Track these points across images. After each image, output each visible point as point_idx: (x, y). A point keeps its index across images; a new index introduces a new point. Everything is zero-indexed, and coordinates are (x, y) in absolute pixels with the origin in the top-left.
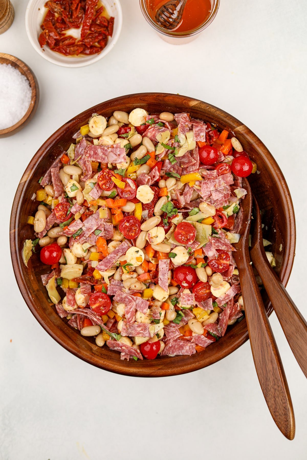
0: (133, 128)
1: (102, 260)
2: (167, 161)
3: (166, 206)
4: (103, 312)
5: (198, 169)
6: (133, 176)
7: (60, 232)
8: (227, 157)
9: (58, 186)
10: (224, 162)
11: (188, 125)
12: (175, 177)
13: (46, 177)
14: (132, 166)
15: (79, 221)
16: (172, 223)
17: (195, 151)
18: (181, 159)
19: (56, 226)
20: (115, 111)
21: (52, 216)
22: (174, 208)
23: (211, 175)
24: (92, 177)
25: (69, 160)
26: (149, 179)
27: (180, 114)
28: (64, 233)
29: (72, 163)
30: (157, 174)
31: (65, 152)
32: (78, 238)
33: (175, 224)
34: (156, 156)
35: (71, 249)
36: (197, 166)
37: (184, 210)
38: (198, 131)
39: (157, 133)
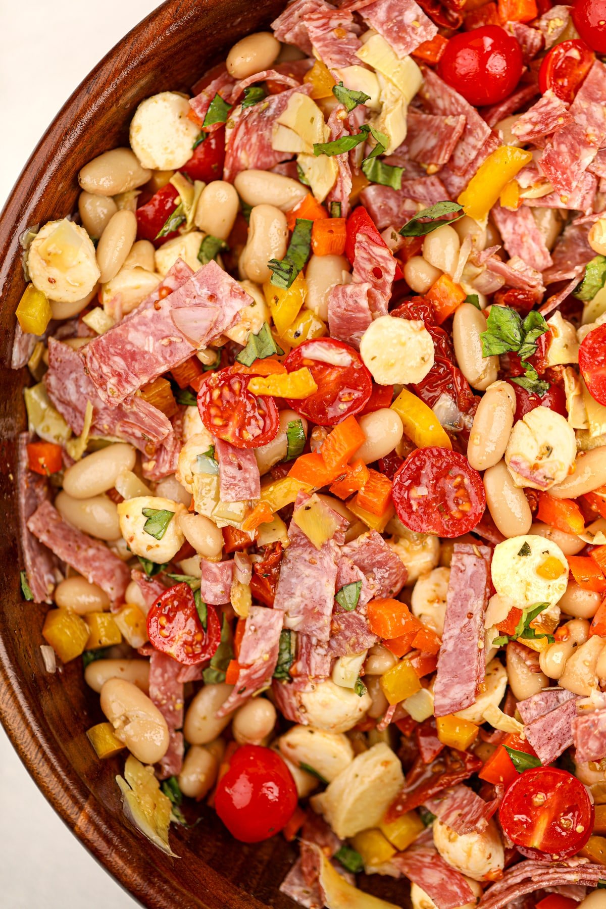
0: (176, 181)
1: (435, 673)
2: (371, 192)
3: (495, 331)
4: (580, 829)
5: (494, 134)
6: (310, 326)
7: (226, 700)
8: (543, 23)
9: (94, 558)
10: (548, 46)
11: (340, 25)
12: (443, 220)
13: (34, 564)
14: (277, 299)
15: (260, 613)
16: (557, 369)
17: (431, 89)
18: (408, 152)
19: (193, 690)
20: (78, 172)
21: (159, 671)
22: (523, 315)
23: (546, 118)
24: (181, 440)
25: (62, 450)
26: (369, 294)
27: (286, 13)
28: (240, 692)
29: (76, 450)
30: (382, 257)
31: (24, 435)
32: (300, 666)
33: (565, 366)
34: (324, 204)
35: (305, 722)
36: (482, 128)
37: (553, 298)
38: (389, 19)
39: (266, 133)
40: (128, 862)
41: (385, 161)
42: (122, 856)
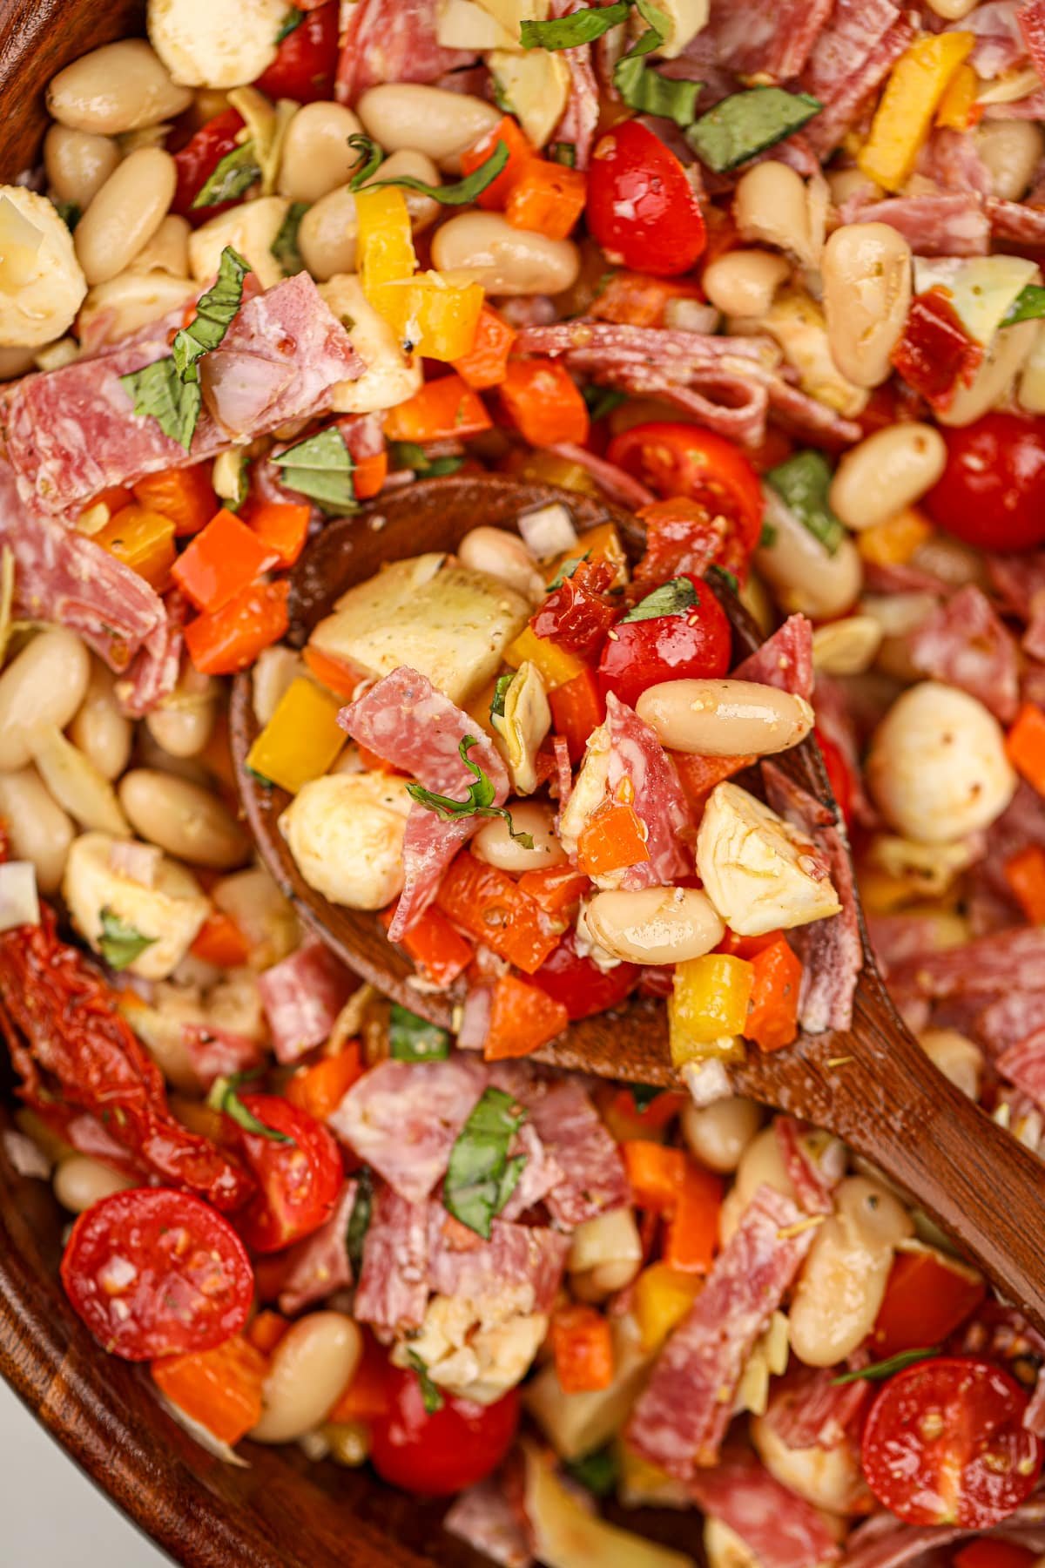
39: (423, 13)
40: (146, 1477)
41: (664, 69)
42: (133, 1465)
